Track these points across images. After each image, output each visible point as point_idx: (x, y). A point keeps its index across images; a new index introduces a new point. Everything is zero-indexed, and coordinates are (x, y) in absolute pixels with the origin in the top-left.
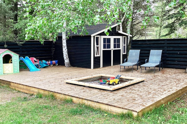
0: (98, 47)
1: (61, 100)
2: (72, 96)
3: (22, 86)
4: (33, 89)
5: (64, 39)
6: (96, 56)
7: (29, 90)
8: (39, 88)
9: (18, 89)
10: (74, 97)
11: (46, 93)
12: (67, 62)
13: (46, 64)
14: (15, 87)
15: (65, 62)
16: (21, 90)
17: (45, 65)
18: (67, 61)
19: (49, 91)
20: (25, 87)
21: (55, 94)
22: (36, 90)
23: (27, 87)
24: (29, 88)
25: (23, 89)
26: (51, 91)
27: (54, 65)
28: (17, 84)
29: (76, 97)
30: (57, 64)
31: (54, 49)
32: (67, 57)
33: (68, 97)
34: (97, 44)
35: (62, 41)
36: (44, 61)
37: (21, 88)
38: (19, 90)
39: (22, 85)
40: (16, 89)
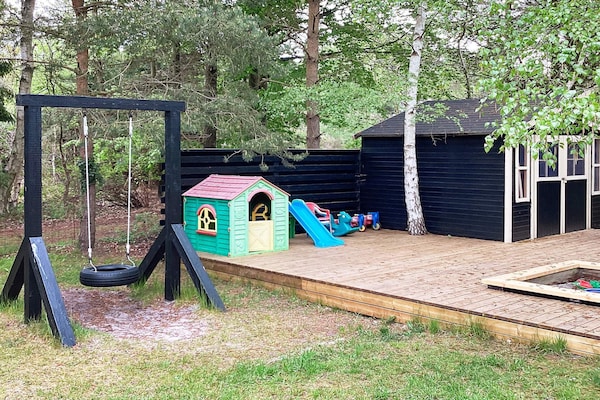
0: (523, 173)
1: (516, 341)
2: (564, 331)
3: (350, 293)
4: (395, 303)
5: (409, 146)
6: (518, 200)
7: (378, 307)
8: (420, 302)
9: (330, 300)
10: (574, 333)
11: (452, 316)
12: (415, 218)
13: (350, 223)
14: (321, 294)
15: (410, 219)
16: (346, 306)
17: (348, 228)
18: (415, 214)
19: (461, 310)
20: (360, 296)
21: (491, 322)
22: (409, 307)
23: (370, 297)
24: (378, 299)
25: (353, 301)
26: (471, 312)
27: (369, 226)
28: (330, 284)
29: (580, 335)
30: (378, 225)
31: (362, 178)
32: (419, 202)
33: (545, 334)
34: (522, 163)
35: (403, 151)
36: (344, 215)
37: (343, 299)
38: (338, 303)
39: (350, 288)
40: (325, 299)
